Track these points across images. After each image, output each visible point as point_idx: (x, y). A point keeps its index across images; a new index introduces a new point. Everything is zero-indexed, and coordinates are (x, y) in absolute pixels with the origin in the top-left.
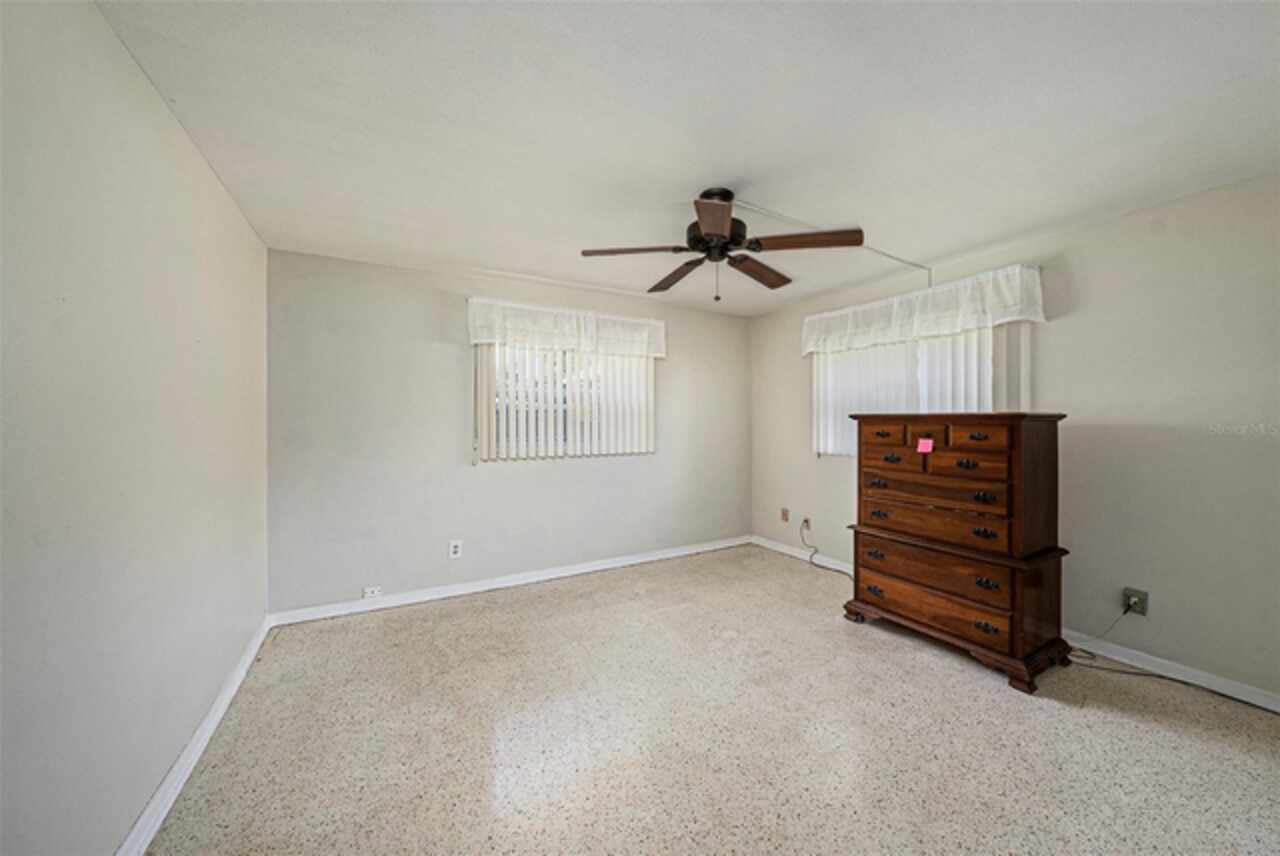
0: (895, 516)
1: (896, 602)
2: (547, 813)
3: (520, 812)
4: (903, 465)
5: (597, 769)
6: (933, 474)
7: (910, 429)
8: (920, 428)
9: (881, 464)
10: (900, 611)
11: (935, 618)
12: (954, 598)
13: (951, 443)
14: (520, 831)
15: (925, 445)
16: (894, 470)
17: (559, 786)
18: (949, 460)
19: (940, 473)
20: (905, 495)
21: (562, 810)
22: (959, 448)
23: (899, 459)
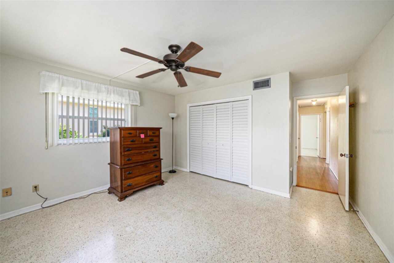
0: (134, 159)
1: (136, 185)
2: (253, 250)
3: (259, 257)
4: (136, 142)
5: (230, 245)
6: (144, 143)
7: (138, 132)
8: (141, 131)
9: (129, 143)
10: (137, 186)
11: (147, 181)
12: (150, 174)
13: (148, 135)
14: (263, 253)
15: (142, 136)
16: (134, 144)
17: (243, 252)
18: (148, 140)
19: (146, 143)
20: (137, 151)
21: (249, 246)
22: (150, 136)
23: (134, 141)
